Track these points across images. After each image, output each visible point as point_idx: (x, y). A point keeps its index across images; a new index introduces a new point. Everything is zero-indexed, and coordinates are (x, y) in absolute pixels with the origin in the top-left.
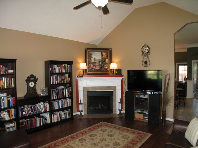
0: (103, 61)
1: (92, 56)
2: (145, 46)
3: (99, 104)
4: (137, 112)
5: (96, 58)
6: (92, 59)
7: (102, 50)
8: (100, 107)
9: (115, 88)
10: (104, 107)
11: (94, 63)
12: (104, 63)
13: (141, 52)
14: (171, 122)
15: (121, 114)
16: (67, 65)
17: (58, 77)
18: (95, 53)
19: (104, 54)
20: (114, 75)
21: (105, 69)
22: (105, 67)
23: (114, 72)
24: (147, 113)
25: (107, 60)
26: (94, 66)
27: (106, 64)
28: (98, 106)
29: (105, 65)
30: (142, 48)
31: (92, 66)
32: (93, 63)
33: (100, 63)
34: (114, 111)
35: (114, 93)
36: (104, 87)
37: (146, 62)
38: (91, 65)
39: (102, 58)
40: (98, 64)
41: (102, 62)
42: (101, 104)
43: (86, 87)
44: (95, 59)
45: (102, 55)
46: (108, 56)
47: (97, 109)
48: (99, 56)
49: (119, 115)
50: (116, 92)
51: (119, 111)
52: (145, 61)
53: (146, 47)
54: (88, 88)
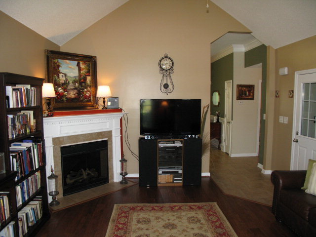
0: (81, 81)
1: (62, 69)
2: (166, 57)
3: (82, 170)
4: (163, 172)
5: (68, 75)
6: (61, 75)
7: (80, 59)
8: (85, 176)
9: (109, 134)
10: (92, 174)
11: (65, 85)
12: (83, 84)
13: (158, 68)
14: (207, 177)
15: (125, 180)
16: (31, 87)
17: (16, 120)
18: (66, 63)
19: (82, 66)
20: (105, 110)
21: (86, 97)
22: (85, 93)
23: (104, 102)
24: (180, 171)
25: (89, 79)
26: (65, 90)
27: (86, 88)
28: (81, 175)
29: (86, 90)
30: (161, 61)
31: (61, 91)
32: (63, 84)
33: (77, 85)
34: (110, 178)
35: (109, 143)
36: (91, 134)
37: (166, 86)
38: (60, 88)
39: (80, 75)
40: (72, 88)
41: (80, 84)
42: (85, 170)
43: (58, 138)
44: (66, 75)
45: (80, 69)
46: (89, 72)
47: (81, 181)
48: (74, 69)
49: (121, 183)
50: (111, 141)
51: (121, 176)
52: (165, 83)
53: (168, 59)
54: (61, 139)
